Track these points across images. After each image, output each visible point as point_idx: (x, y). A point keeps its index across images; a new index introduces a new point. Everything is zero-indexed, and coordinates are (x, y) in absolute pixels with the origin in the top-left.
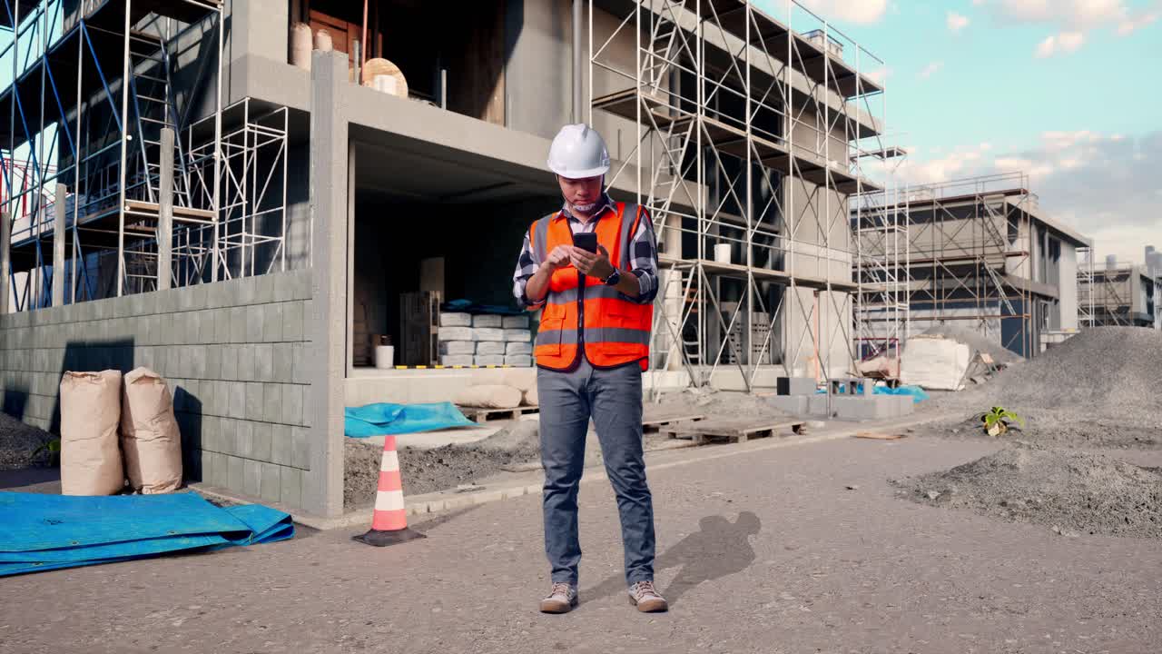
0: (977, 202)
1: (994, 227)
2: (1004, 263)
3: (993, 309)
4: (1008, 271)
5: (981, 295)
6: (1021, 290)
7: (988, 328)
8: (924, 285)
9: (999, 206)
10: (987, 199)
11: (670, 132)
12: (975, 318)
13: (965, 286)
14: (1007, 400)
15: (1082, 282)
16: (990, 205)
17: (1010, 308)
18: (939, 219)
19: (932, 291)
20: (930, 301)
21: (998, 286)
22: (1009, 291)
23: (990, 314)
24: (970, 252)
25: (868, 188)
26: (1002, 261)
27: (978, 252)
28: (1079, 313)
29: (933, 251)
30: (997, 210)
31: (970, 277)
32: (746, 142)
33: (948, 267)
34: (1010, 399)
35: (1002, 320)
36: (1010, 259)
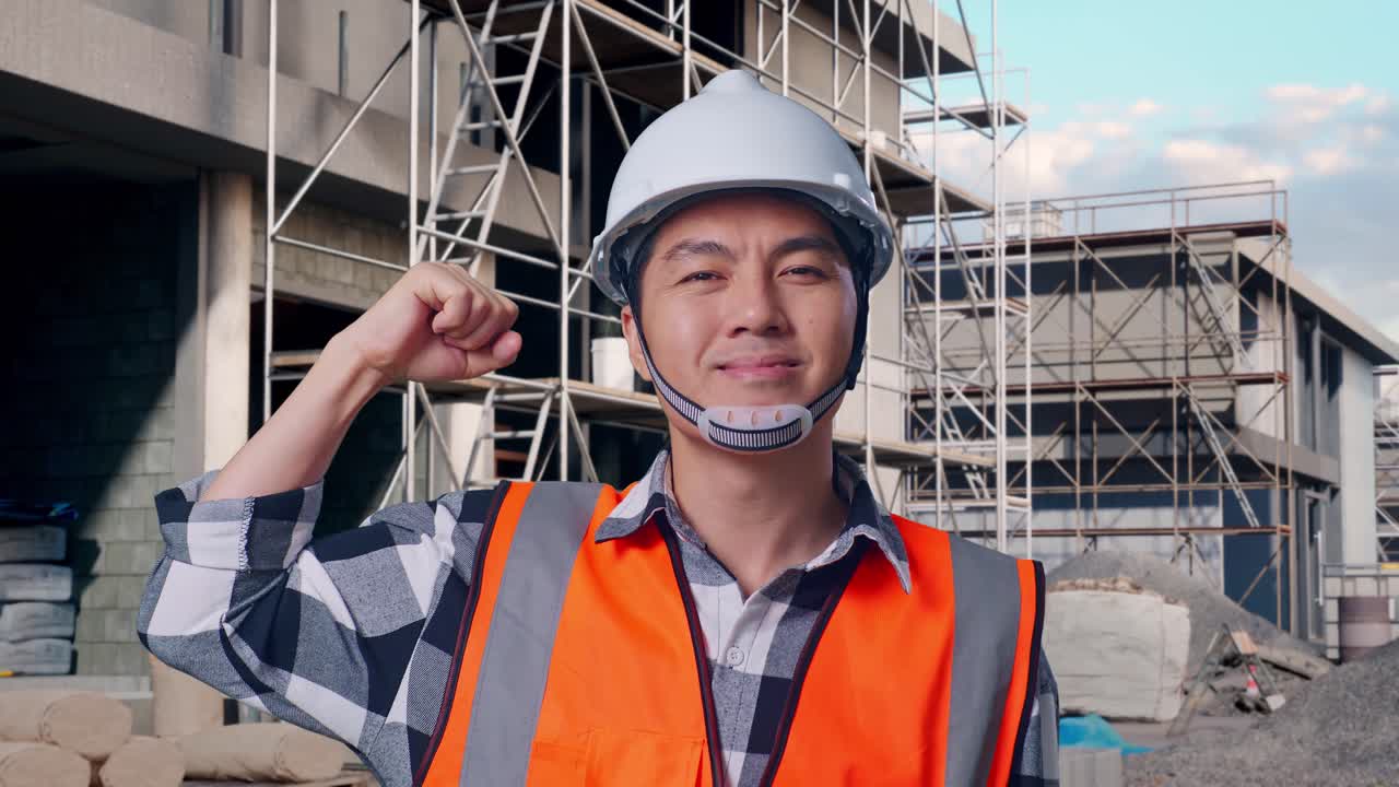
0: (1173, 249)
1: (1210, 310)
2: (1233, 401)
3: (1207, 510)
4: (1243, 418)
5: (1183, 478)
6: (1271, 467)
7: (1196, 555)
8: (1054, 448)
9: (1222, 260)
10: (1195, 242)
11: (487, 28)
12: (1168, 532)
13: (1145, 453)
14: (1336, 757)
15: (1382, 446)
16: (1202, 258)
17: (1247, 509)
18: (1086, 288)
19: (1068, 463)
20: (1066, 490)
21: (1221, 454)
22: (1246, 467)
23: (1198, 522)
24: (1156, 370)
25: (958, 204)
26: (1228, 393)
27: (1175, 371)
28: (1381, 520)
29: (1071, 364)
30: (1218, 268)
31: (1155, 431)
32: (681, 68)
33: (1106, 404)
34: (1343, 755)
35: (1226, 538)
36: (1245, 390)
